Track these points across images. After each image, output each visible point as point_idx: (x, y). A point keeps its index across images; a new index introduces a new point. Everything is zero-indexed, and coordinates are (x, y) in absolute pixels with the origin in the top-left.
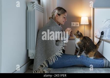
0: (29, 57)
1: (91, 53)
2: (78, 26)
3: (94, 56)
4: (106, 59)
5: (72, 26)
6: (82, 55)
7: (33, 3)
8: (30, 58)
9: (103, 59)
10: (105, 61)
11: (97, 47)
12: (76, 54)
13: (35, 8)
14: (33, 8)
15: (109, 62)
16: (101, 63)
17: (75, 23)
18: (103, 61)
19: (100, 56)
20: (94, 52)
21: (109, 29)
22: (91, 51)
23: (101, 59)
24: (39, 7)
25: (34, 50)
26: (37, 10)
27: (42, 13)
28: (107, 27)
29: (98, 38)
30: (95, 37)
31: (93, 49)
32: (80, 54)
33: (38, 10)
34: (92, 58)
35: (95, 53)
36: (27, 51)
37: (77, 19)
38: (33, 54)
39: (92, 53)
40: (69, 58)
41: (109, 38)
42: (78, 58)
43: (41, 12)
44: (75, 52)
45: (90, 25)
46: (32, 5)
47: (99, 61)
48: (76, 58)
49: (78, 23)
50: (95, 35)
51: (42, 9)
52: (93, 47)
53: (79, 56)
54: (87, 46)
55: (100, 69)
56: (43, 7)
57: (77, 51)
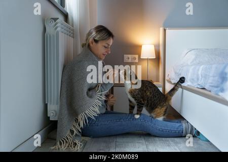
0: (49, 117)
1: (157, 109)
2: (137, 61)
3: (164, 115)
4: (188, 122)
5: (125, 61)
6: (144, 115)
7: (55, 19)
8: (51, 119)
9: (182, 121)
10: (184, 125)
11: (169, 98)
12: (131, 112)
13: (59, 29)
14: (56, 28)
15: (192, 126)
16: (177, 128)
17: (130, 56)
18: (182, 125)
19: (176, 116)
20: (164, 109)
21: (193, 67)
22: (156, 107)
23: (177, 121)
24: (65, 28)
25: (57, 104)
26: (62, 32)
27: (71, 38)
28: (189, 63)
29: (173, 82)
30: (166, 81)
31: (160, 104)
32: (139, 112)
33: (65, 34)
34: (161, 119)
35: (166, 110)
36: (46, 106)
37: (135, 49)
38: (55, 111)
39: (160, 110)
40: (120, 119)
41: (192, 83)
42: (136, 119)
43: (70, 36)
44: (130, 109)
45: (159, 59)
46: (54, 23)
47: (174, 125)
48: (133, 119)
49: (137, 56)
50: (166, 78)
51: (72, 32)
52: (159, 100)
53: (137, 116)
54: (148, 98)
55: (176, 139)
56: (73, 26)
57: (132, 107)
